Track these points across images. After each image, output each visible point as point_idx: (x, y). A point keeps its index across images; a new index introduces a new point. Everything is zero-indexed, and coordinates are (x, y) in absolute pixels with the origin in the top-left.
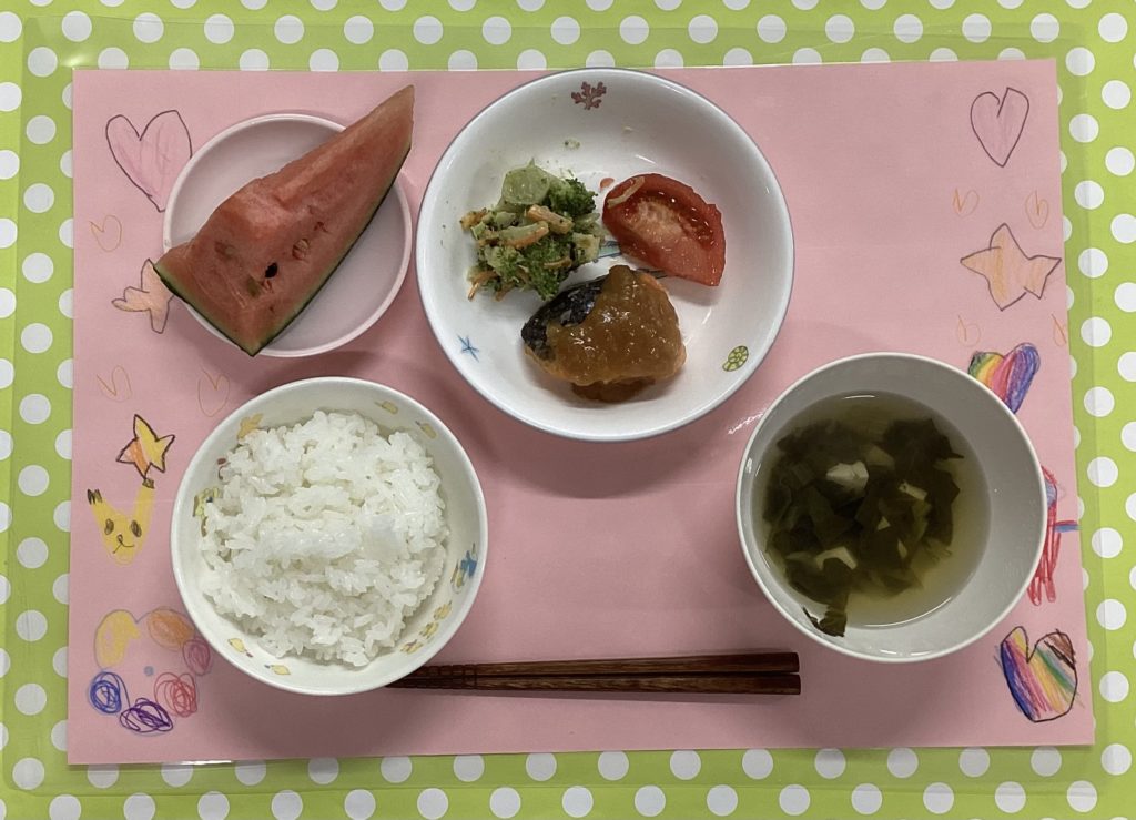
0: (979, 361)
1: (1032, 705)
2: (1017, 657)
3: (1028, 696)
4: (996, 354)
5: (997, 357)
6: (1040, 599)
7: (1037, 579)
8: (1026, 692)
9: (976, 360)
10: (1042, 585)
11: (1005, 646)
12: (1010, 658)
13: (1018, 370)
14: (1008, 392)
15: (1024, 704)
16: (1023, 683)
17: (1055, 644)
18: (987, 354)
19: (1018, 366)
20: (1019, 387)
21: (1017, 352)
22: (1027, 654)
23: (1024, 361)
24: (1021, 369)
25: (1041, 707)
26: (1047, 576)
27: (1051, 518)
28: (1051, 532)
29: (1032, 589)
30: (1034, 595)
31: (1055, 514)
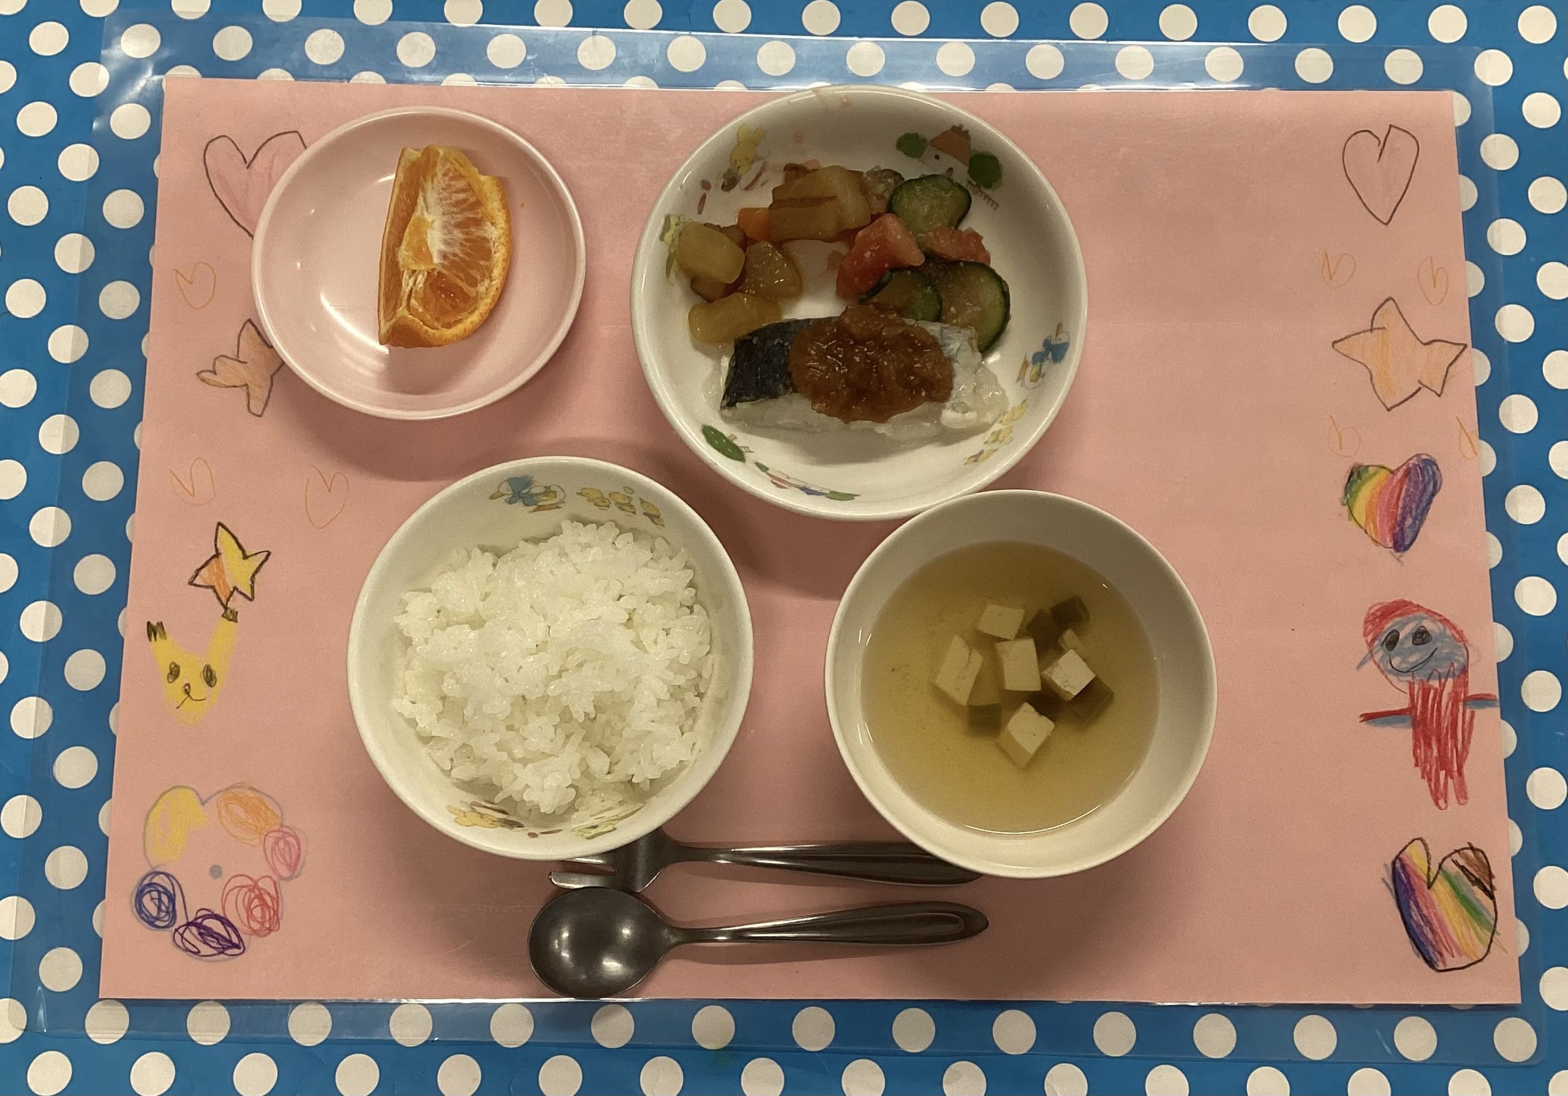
0: (1359, 476)
1: (1434, 948)
2: (1415, 880)
3: (1430, 936)
4: (1383, 467)
5: (1383, 473)
7: (1442, 774)
9: (1356, 475)
10: (1450, 781)
11: (1398, 865)
12: (1405, 881)
13: (1412, 490)
14: (1399, 519)
15: (1424, 945)
16: (1423, 916)
17: (1467, 863)
18: (1370, 468)
19: (1412, 484)
20: (1414, 513)
21: (1411, 465)
22: (1428, 876)
23: (1421, 478)
24: (1416, 488)
25: (1447, 951)
26: (1455, 769)
27: (1460, 689)
28: (1461, 708)
29: (1435, 786)
30: (1438, 795)
31: (1466, 684)
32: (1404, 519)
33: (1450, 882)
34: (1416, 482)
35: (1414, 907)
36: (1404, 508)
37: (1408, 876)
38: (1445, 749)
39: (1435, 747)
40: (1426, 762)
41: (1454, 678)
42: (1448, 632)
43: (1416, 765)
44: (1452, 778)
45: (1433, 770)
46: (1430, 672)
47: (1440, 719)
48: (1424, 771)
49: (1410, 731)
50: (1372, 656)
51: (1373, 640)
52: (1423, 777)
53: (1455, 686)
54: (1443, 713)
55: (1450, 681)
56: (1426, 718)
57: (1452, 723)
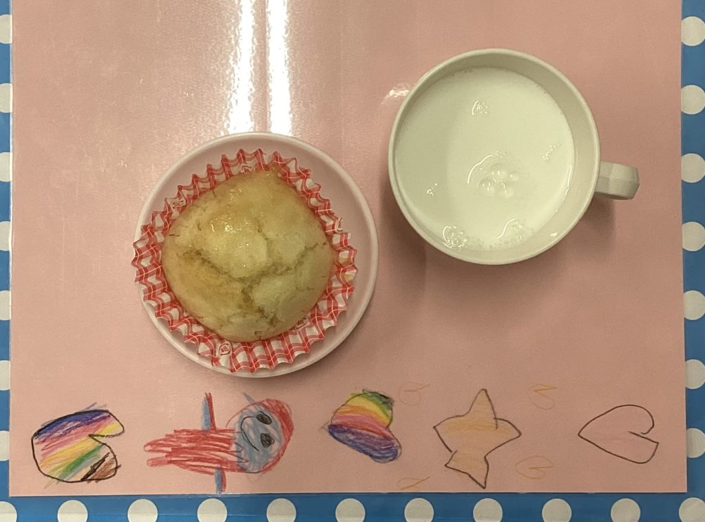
0: (384, 403)
1: (49, 436)
2: (95, 425)
3: (56, 434)
4: (391, 420)
5: (388, 421)
6: (150, 451)
7: (169, 449)
8: (61, 432)
9: (386, 401)
10: (165, 454)
11: (105, 414)
12: (94, 419)
13: (375, 440)
14: (353, 430)
15: (50, 429)
16: (70, 429)
17: (106, 464)
18: (390, 411)
19: (379, 441)
20: (358, 441)
21: (393, 441)
22: (98, 436)
23: (384, 447)
24: (375, 443)
25: (46, 446)
26: (173, 459)
27: (229, 465)
28: (216, 465)
29: (161, 444)
30: (155, 445)
31: (233, 470)
32: (353, 434)
33: (93, 451)
34: (380, 444)
35: (76, 424)
36: (361, 434)
37: (96, 421)
38: (187, 453)
39: (189, 445)
41: (238, 462)
42: (270, 460)
44: (166, 456)
45: (172, 443)
46: (242, 445)
47: (208, 450)
48: (171, 436)
49: (199, 428)
50: (253, 404)
51: (264, 406)
52: (167, 435)
53: (231, 462)
54: (212, 452)
55: (235, 459)
56: (209, 441)
57: (205, 459)
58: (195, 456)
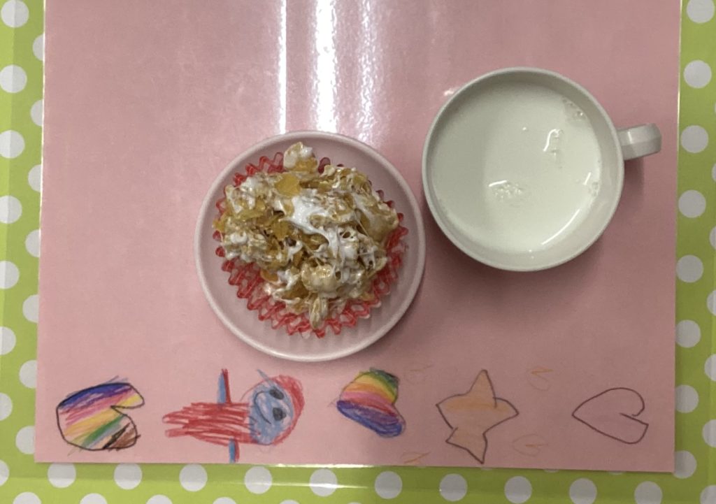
1: (72, 408)
2: (116, 398)
3: (80, 405)
4: (396, 398)
5: (392, 398)
6: (168, 422)
9: (391, 379)
10: (181, 426)
11: (127, 387)
12: (117, 391)
13: (381, 416)
14: (361, 406)
15: (75, 400)
16: (93, 401)
17: (127, 434)
18: (396, 389)
19: (385, 417)
20: (365, 417)
21: (397, 417)
22: (119, 407)
23: (388, 423)
24: (382, 419)
25: (70, 416)
26: (190, 430)
27: (243, 438)
28: (230, 437)
29: (178, 416)
30: (173, 417)
31: (246, 441)
32: (360, 409)
33: (115, 422)
34: (385, 419)
35: (100, 395)
36: (367, 409)
37: (119, 393)
38: (203, 424)
39: (204, 417)
40: (194, 410)
41: (251, 434)
42: (282, 433)
43: (193, 404)
44: (184, 428)
45: (189, 415)
46: (255, 418)
47: (223, 422)
48: (189, 409)
49: (216, 402)
50: (267, 380)
51: (277, 382)
52: (185, 408)
53: (245, 434)
54: (227, 424)
55: (249, 431)
56: (224, 414)
57: (221, 430)
58: (211, 428)
